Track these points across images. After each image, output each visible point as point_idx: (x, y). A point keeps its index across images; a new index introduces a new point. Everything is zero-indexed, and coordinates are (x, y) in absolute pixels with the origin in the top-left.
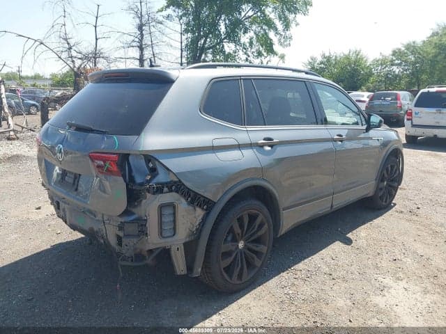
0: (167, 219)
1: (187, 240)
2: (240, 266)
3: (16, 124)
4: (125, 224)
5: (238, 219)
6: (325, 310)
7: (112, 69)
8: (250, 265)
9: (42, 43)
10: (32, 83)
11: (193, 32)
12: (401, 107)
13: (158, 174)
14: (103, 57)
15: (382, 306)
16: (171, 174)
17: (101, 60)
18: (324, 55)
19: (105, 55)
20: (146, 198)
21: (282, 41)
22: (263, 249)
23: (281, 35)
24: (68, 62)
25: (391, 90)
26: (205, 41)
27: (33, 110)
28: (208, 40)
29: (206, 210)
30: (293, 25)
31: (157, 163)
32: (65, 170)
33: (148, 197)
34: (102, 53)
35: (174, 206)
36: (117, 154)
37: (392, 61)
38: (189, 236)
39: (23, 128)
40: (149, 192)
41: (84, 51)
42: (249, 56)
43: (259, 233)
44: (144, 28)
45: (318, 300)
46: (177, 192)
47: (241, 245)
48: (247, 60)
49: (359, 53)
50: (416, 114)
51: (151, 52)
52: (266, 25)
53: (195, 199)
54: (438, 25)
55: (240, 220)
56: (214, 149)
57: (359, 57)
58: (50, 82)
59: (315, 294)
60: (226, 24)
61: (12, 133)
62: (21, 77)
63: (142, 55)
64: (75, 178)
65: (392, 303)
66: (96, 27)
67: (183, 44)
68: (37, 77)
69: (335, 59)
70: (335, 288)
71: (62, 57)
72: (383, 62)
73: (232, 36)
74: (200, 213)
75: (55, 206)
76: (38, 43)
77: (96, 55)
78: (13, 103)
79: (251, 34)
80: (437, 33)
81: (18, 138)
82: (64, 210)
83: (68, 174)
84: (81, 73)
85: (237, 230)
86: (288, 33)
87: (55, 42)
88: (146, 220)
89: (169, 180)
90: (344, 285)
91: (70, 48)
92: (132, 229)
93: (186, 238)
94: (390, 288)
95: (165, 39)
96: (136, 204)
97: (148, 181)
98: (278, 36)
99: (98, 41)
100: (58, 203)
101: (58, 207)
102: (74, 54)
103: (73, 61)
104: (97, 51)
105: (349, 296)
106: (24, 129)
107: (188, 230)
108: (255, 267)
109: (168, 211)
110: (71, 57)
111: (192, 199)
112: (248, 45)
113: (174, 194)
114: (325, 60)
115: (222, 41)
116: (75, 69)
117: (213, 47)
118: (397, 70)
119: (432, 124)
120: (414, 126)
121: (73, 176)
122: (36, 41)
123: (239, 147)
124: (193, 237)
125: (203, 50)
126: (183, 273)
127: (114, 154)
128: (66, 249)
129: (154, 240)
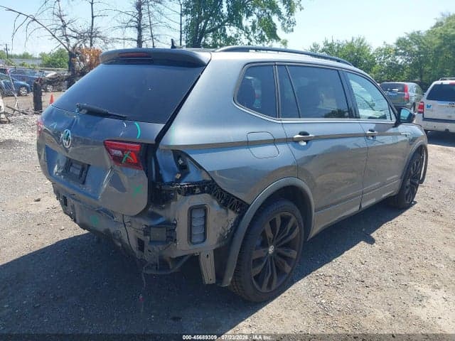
0: (198, 223)
1: (218, 246)
2: (270, 273)
3: (7, 107)
4: (152, 228)
5: (270, 222)
6: (363, 323)
7: (110, 50)
8: (280, 272)
9: (34, 20)
10: (21, 63)
11: (193, 13)
12: (408, 99)
13: (189, 173)
14: (99, 37)
15: (424, 318)
16: (204, 172)
17: (97, 39)
18: (326, 42)
19: (102, 35)
20: (176, 200)
21: (286, 26)
22: (293, 254)
23: (285, 20)
24: (63, 41)
25: (392, 81)
26: (206, 23)
27: (23, 91)
28: (209, 22)
29: (239, 212)
30: (297, 9)
31: (188, 159)
32: (70, 159)
33: (178, 198)
34: (98, 32)
35: (205, 209)
36: (138, 143)
37: (396, 50)
38: (219, 241)
39: (14, 110)
40: (180, 194)
41: (80, 30)
42: (251, 41)
43: (291, 237)
44: (142, 6)
45: (355, 310)
46: (209, 192)
47: (271, 250)
48: (249, 44)
49: (363, 40)
50: (428, 107)
51: (150, 34)
52: (270, 8)
53: (228, 201)
54: (443, 15)
55: (273, 223)
56: (248, 144)
57: (362, 45)
58: (40, 62)
59: (350, 303)
60: (228, 6)
61: (3, 116)
62: (9, 56)
63: (140, 36)
64: (83, 169)
65: (434, 315)
66: (92, 4)
67: (183, 26)
68: (25, 56)
69: (338, 47)
70: (370, 297)
71: (57, 35)
72: (386, 52)
73: (234, 19)
74: (232, 216)
75: (61, 202)
76: (29, 19)
77: (92, 33)
78: (3, 83)
79: (254, 17)
80: (442, 23)
81: (9, 122)
82: (73, 207)
83: (74, 165)
84: (77, 53)
85: (269, 234)
86: (292, 17)
87: (48, 19)
88: (175, 225)
89: (201, 180)
90: (379, 294)
91: (64, 26)
92: (160, 234)
93: (217, 243)
94: (428, 298)
95: (164, 19)
96: (164, 206)
97: (179, 181)
98: (282, 21)
99: (95, 19)
100: (65, 199)
101: (64, 203)
102: (69, 32)
103: (67, 40)
104: (94, 30)
105: (386, 307)
106: (16, 112)
107: (219, 235)
108: (285, 273)
109: (198, 215)
110: (66, 36)
111: (225, 200)
112: (250, 29)
113: (206, 195)
114: (328, 47)
115: (223, 24)
116: (70, 48)
117: (213, 30)
118: (401, 61)
119: (445, 117)
120: (425, 119)
121: (80, 167)
122: (28, 17)
123: (275, 142)
124: (223, 243)
125: (204, 33)
126: (211, 282)
127: (135, 143)
128: (72, 248)
129: (182, 247)
